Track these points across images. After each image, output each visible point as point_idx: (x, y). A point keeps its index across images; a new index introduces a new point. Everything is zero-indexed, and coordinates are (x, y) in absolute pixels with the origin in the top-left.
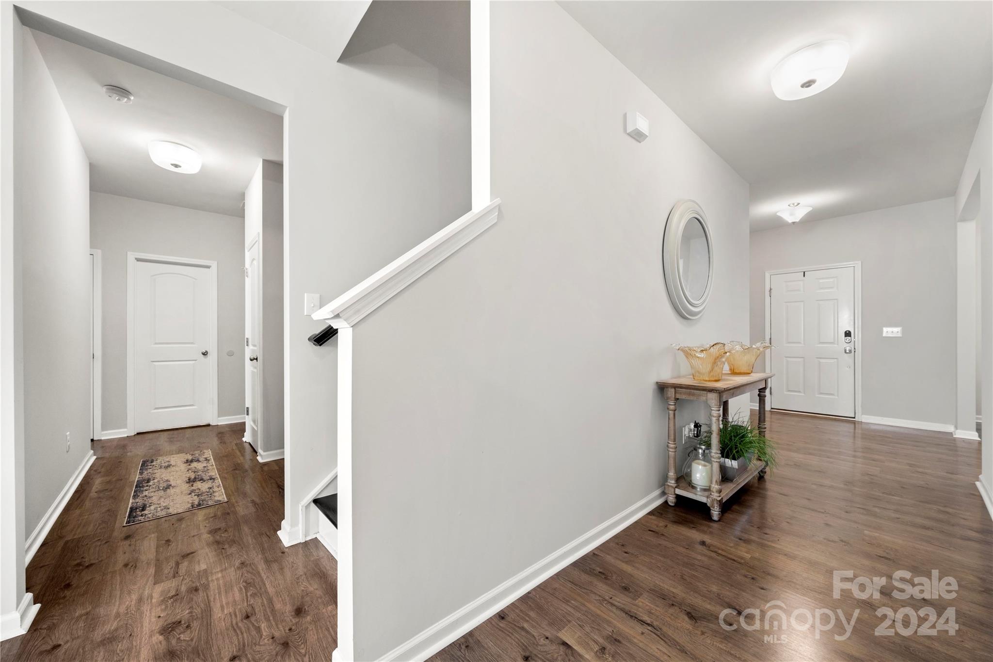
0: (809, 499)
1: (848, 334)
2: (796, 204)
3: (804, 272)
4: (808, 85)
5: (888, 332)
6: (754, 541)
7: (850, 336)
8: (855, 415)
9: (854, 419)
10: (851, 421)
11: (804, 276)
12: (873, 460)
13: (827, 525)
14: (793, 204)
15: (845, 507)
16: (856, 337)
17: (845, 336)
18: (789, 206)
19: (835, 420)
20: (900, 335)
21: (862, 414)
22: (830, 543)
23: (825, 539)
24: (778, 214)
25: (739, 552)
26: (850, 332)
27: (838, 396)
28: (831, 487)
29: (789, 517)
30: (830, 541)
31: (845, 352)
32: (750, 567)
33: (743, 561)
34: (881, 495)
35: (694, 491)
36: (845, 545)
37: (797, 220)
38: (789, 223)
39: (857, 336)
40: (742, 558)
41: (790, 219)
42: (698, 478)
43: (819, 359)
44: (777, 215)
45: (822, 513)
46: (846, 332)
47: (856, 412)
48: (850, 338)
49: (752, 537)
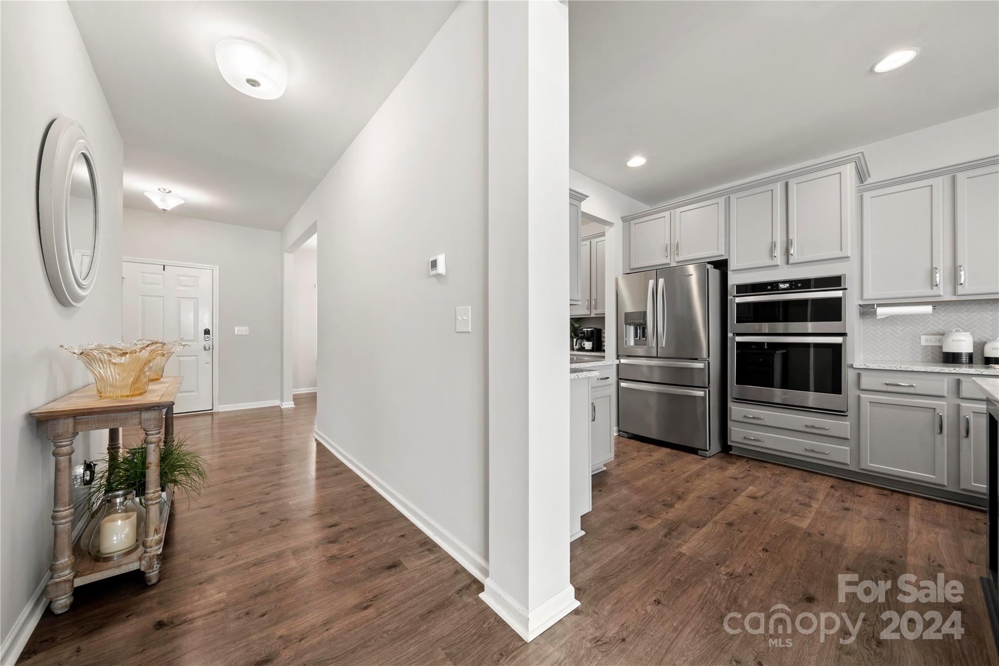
0: (232, 499)
1: (207, 332)
2: (167, 191)
3: (164, 266)
4: (253, 83)
5: (237, 330)
6: (217, 575)
7: (209, 334)
8: (213, 407)
9: (212, 411)
10: (210, 413)
11: (164, 270)
12: (251, 442)
13: (262, 513)
14: (164, 190)
15: (262, 490)
16: (214, 335)
17: (205, 334)
18: (159, 189)
19: (196, 415)
20: (247, 333)
21: (219, 405)
22: (276, 528)
23: (270, 527)
24: (145, 194)
25: (211, 599)
26: (209, 330)
27: (198, 392)
28: (240, 478)
29: (229, 526)
30: (274, 527)
31: (205, 349)
32: (235, 605)
33: (222, 605)
34: (276, 468)
35: (110, 564)
36: (287, 523)
37: (169, 209)
38: (158, 208)
39: (215, 333)
40: (219, 602)
41: (160, 205)
42: (115, 542)
43: (179, 358)
44: (145, 196)
45: (251, 505)
46: (205, 330)
47: (214, 404)
48: (209, 336)
49: (210, 572)
